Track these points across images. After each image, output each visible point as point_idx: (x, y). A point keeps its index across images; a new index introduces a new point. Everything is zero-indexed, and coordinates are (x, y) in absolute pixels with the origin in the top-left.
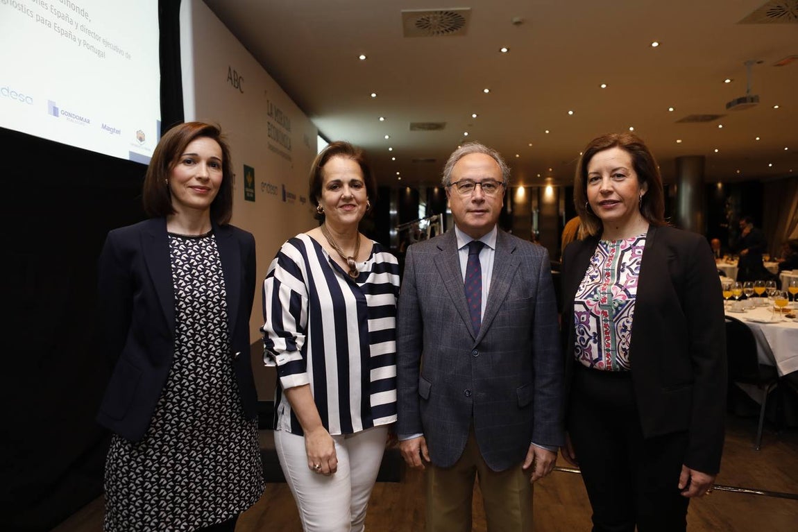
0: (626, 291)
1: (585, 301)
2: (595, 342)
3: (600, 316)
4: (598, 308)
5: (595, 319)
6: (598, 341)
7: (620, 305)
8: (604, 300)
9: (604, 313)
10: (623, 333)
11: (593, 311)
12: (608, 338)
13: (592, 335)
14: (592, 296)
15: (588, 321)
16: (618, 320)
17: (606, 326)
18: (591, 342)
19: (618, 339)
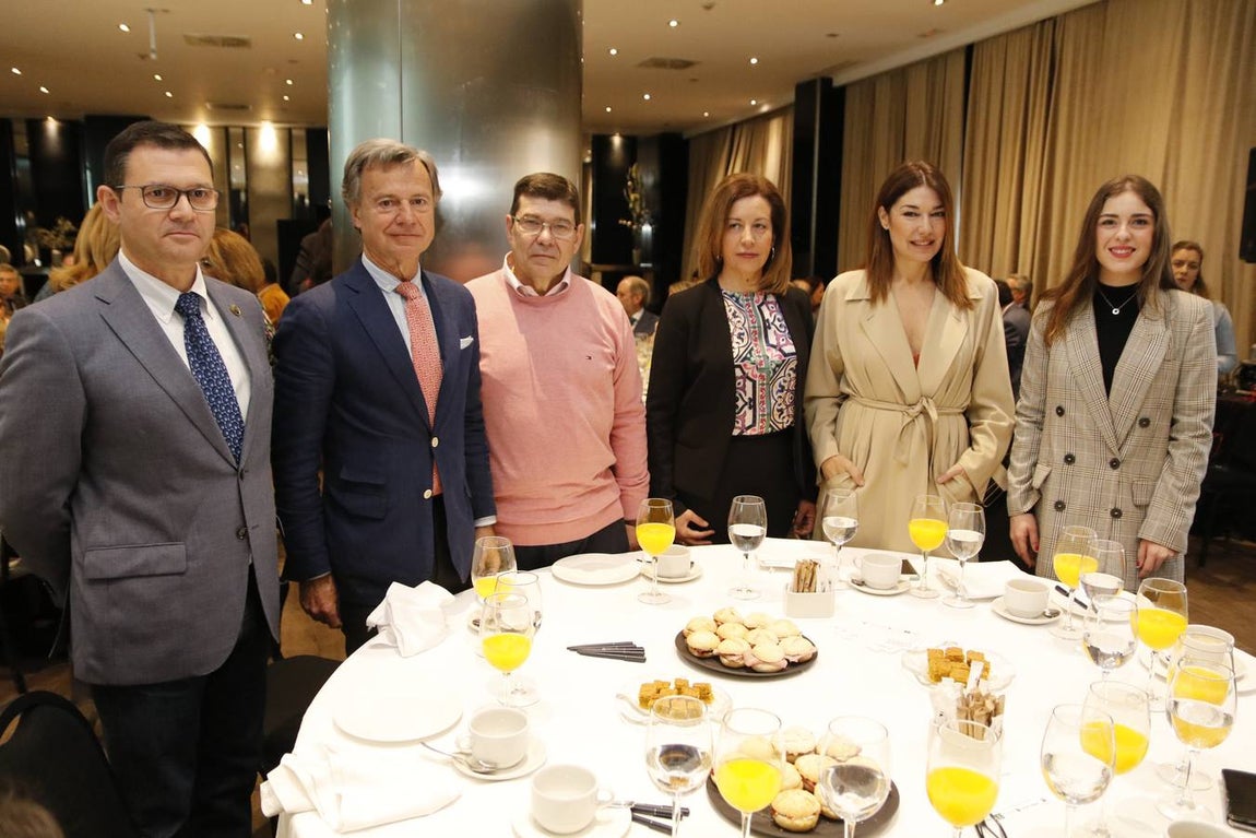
0: (780, 350)
1: (742, 364)
2: (750, 408)
3: (757, 380)
4: (756, 372)
5: (751, 383)
6: (753, 407)
7: (777, 366)
8: (761, 363)
9: (762, 377)
10: (780, 394)
11: (750, 375)
12: (763, 402)
13: (747, 400)
14: (749, 359)
15: (744, 385)
16: (774, 381)
17: (762, 390)
18: (746, 408)
19: (773, 402)
